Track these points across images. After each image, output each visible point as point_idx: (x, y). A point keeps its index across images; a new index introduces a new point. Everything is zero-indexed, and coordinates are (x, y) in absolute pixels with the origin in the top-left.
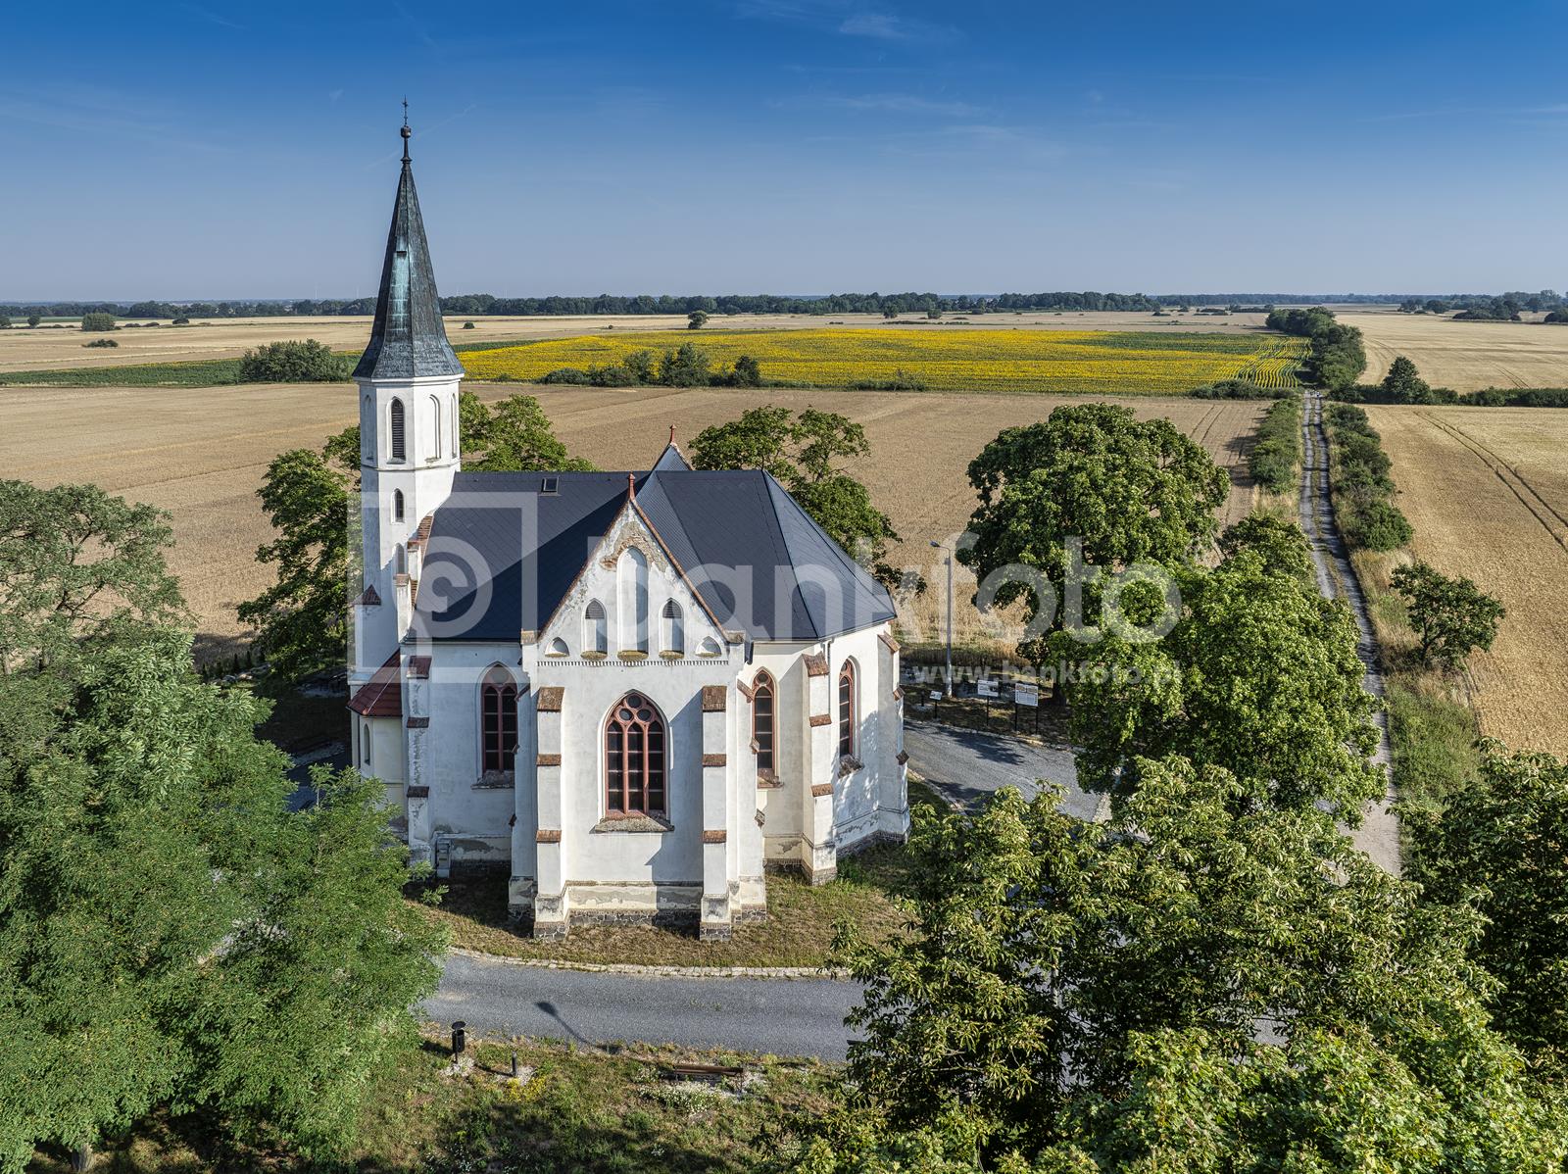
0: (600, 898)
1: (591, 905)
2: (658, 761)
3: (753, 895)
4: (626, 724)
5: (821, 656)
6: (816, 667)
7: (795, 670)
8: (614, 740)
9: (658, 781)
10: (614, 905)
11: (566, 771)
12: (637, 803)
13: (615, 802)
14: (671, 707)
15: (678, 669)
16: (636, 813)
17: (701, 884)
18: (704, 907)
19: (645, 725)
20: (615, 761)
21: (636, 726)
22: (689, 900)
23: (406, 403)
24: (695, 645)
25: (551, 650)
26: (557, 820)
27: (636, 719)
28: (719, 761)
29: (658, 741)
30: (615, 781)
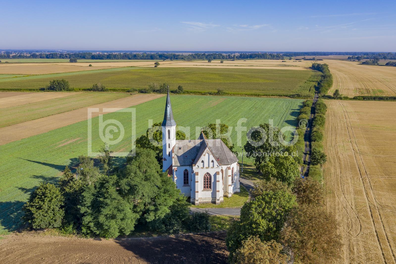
0: (203, 200)
1: (202, 201)
2: (210, 182)
3: (222, 199)
4: (206, 177)
5: (230, 167)
6: (229, 168)
7: (226, 169)
8: (205, 179)
9: (210, 184)
10: (205, 201)
11: (199, 183)
12: (207, 187)
13: (205, 187)
14: (212, 174)
15: (213, 169)
16: (207, 189)
17: (216, 198)
18: (216, 200)
19: (209, 177)
20: (205, 182)
21: (207, 177)
22: (214, 200)
23: (170, 130)
24: (216, 166)
25: (197, 167)
26: (198, 190)
27: (207, 176)
28: (219, 181)
29: (210, 179)
30: (205, 184)
